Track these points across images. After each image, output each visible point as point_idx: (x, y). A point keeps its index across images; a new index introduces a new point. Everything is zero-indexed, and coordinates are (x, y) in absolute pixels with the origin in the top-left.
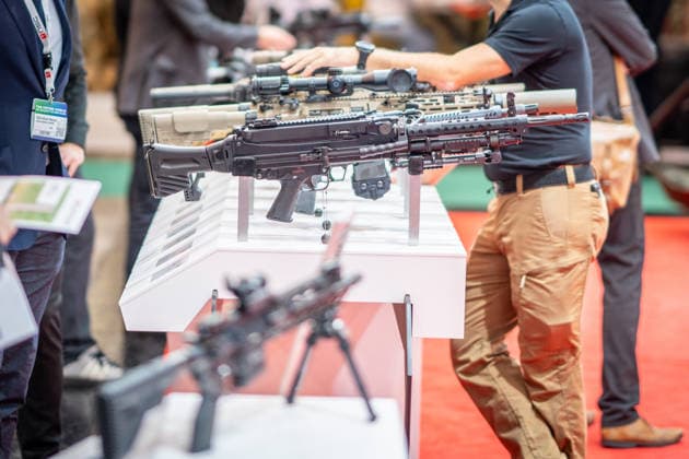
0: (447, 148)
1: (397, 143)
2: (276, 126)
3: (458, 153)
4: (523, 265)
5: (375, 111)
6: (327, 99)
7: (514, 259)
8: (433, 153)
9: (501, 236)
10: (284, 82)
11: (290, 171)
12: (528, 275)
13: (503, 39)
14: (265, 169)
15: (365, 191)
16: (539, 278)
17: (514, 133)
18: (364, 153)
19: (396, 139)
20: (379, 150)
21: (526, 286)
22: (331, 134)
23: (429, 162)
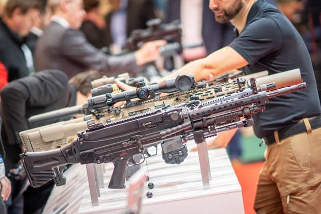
0: (217, 122)
1: (184, 125)
2: (103, 127)
3: (225, 124)
4: (287, 189)
5: (169, 106)
6: (138, 104)
7: (281, 186)
8: (209, 127)
9: (272, 172)
10: (108, 97)
11: (118, 155)
12: (291, 194)
13: (240, 42)
14: (102, 157)
15: (171, 159)
16: (299, 196)
17: (259, 104)
18: (164, 135)
19: (183, 122)
20: (173, 131)
21: (290, 202)
22: (140, 126)
23: (207, 133)
